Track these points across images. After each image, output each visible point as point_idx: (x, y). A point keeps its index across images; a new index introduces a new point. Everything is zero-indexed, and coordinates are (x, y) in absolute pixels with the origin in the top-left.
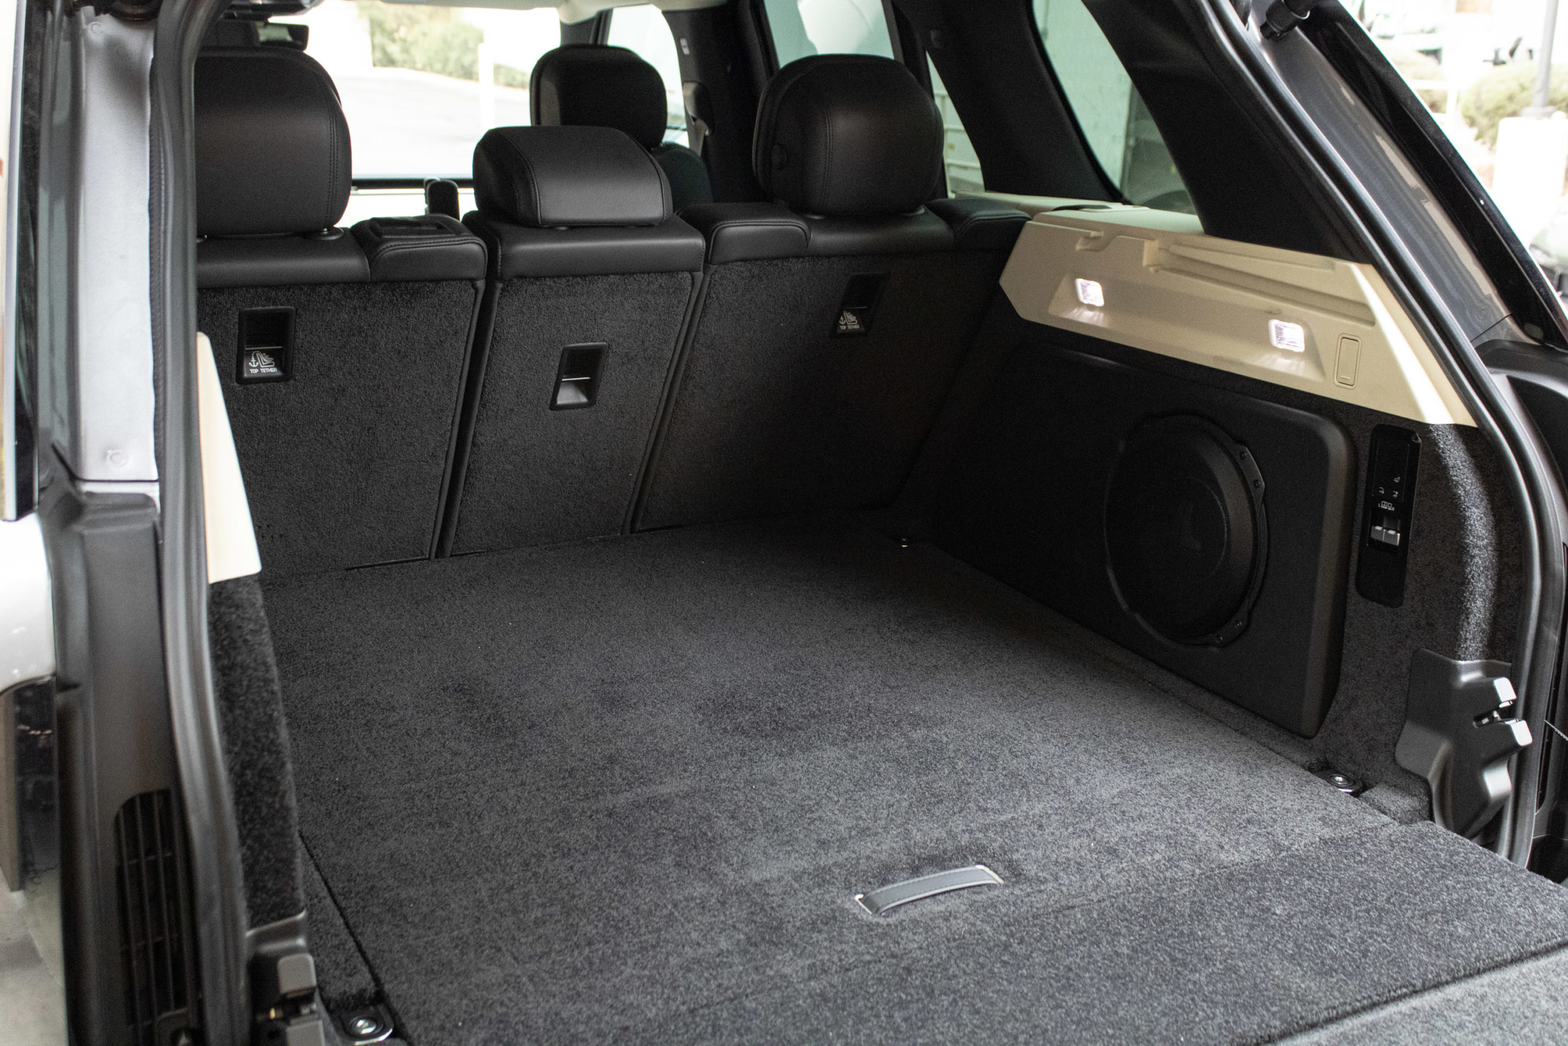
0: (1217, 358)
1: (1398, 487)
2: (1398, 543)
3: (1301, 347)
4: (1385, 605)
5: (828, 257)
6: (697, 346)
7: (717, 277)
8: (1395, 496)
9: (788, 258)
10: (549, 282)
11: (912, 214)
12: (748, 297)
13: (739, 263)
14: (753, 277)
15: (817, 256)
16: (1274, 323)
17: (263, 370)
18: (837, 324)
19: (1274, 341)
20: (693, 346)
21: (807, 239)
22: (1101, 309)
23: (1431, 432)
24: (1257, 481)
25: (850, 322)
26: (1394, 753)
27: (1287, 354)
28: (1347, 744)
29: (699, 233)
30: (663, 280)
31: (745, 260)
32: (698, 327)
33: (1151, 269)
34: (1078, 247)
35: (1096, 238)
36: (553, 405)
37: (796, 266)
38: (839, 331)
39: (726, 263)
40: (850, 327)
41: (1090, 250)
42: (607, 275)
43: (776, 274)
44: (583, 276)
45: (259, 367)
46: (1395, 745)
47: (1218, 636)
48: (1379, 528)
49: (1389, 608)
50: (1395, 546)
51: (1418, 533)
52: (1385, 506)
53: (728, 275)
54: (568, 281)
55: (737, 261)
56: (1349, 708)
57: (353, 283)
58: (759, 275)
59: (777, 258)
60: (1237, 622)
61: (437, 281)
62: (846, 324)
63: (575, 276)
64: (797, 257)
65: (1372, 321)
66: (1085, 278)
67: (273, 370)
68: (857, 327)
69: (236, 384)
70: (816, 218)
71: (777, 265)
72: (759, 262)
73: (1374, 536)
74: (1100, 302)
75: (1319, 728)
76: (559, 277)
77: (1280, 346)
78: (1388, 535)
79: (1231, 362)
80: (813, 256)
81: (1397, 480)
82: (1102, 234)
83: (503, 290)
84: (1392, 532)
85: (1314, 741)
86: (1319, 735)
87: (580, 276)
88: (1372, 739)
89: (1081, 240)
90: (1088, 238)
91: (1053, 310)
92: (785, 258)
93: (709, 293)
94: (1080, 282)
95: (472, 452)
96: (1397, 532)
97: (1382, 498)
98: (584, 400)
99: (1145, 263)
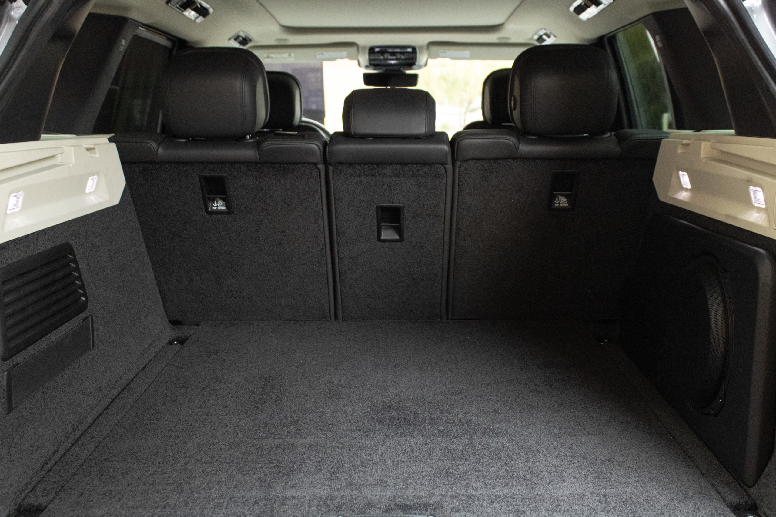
3: (763, 205)
6: (460, 210)
7: (463, 169)
9: (506, 159)
10: (358, 167)
12: (486, 182)
14: (486, 170)
15: (526, 158)
16: (751, 188)
17: (219, 208)
18: (552, 203)
19: (753, 201)
20: (458, 210)
21: (517, 149)
22: (689, 190)
25: (562, 202)
27: (759, 210)
30: (426, 169)
31: (479, 159)
32: (458, 199)
33: (704, 160)
34: (679, 151)
35: (687, 145)
36: (379, 240)
37: (513, 164)
39: (466, 160)
40: (561, 205)
42: (391, 164)
43: (501, 168)
44: (378, 164)
45: (217, 206)
53: (470, 168)
54: (369, 167)
57: (252, 163)
58: (489, 169)
59: (500, 159)
60: (720, 399)
61: (296, 164)
63: (372, 164)
64: (512, 159)
67: (224, 208)
69: (205, 214)
70: (533, 137)
71: (500, 163)
72: (488, 161)
74: (689, 186)
76: (364, 164)
77: (756, 205)
80: (523, 159)
82: (691, 141)
83: (333, 170)
87: (376, 164)
89: (680, 146)
91: (670, 193)
93: (460, 179)
94: (681, 173)
95: (339, 263)
98: (397, 237)
99: (702, 156)
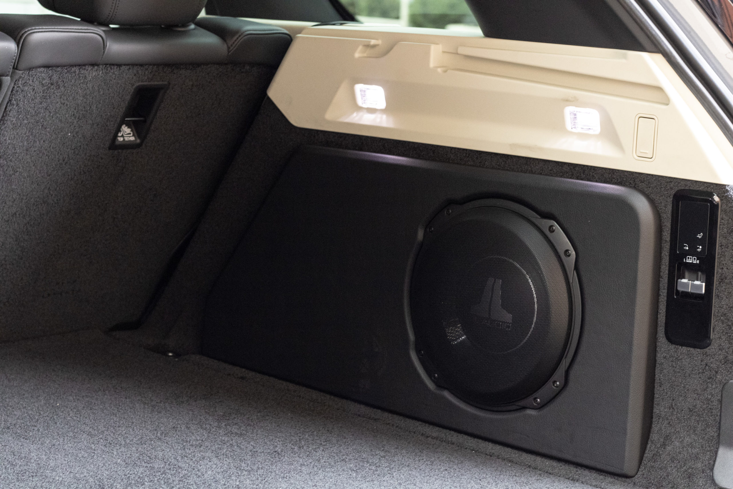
0: (513, 146)
1: (701, 242)
2: (703, 292)
3: (597, 129)
4: (695, 347)
5: (119, 65)
7: (21, 83)
8: (699, 250)
9: (85, 65)
11: (182, 29)
12: (44, 105)
13: (42, 69)
14: (52, 84)
15: (110, 64)
16: (569, 110)
18: (116, 136)
19: (569, 125)
21: (104, 47)
22: (383, 111)
23: (727, 191)
24: (567, 251)
25: (126, 134)
26: (713, 476)
27: (582, 136)
28: (668, 476)
29: (11, 39)
31: (47, 67)
33: (439, 70)
34: (357, 55)
35: (374, 46)
37: (91, 73)
38: (117, 143)
39: (30, 69)
40: (126, 139)
41: (368, 57)
43: (73, 81)
46: (712, 469)
47: (535, 399)
48: (684, 281)
49: (699, 350)
50: (701, 295)
51: (722, 280)
52: (690, 260)
53: (31, 82)
55: (40, 67)
56: (664, 445)
58: (57, 82)
59: (76, 65)
60: (555, 382)
62: (122, 136)
64: (93, 65)
65: (666, 101)
66: (365, 83)
68: (132, 138)
71: (74, 72)
72: (59, 69)
73: (680, 289)
74: (382, 104)
75: (639, 467)
77: (574, 130)
78: (693, 285)
79: (529, 148)
80: (106, 64)
81: (700, 236)
82: (379, 42)
84: (697, 283)
85: (635, 479)
86: (640, 473)
88: (690, 467)
89: (360, 48)
90: (368, 46)
91: (329, 116)
92: (81, 66)
93: (10, 100)
94: (359, 87)
96: (702, 282)
97: (685, 254)
99: (432, 65)
